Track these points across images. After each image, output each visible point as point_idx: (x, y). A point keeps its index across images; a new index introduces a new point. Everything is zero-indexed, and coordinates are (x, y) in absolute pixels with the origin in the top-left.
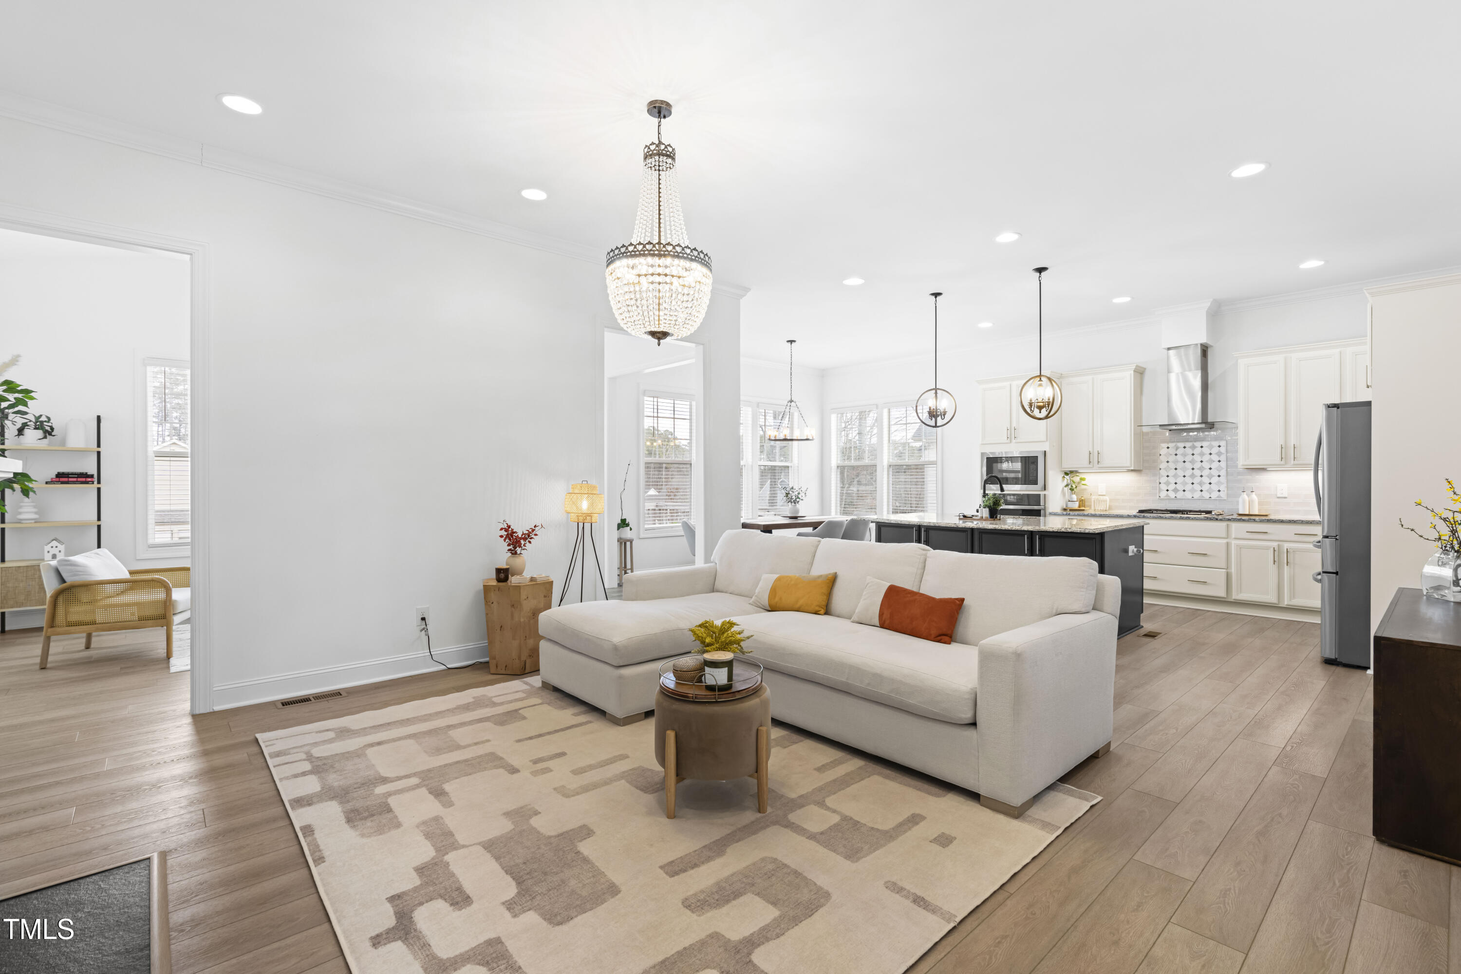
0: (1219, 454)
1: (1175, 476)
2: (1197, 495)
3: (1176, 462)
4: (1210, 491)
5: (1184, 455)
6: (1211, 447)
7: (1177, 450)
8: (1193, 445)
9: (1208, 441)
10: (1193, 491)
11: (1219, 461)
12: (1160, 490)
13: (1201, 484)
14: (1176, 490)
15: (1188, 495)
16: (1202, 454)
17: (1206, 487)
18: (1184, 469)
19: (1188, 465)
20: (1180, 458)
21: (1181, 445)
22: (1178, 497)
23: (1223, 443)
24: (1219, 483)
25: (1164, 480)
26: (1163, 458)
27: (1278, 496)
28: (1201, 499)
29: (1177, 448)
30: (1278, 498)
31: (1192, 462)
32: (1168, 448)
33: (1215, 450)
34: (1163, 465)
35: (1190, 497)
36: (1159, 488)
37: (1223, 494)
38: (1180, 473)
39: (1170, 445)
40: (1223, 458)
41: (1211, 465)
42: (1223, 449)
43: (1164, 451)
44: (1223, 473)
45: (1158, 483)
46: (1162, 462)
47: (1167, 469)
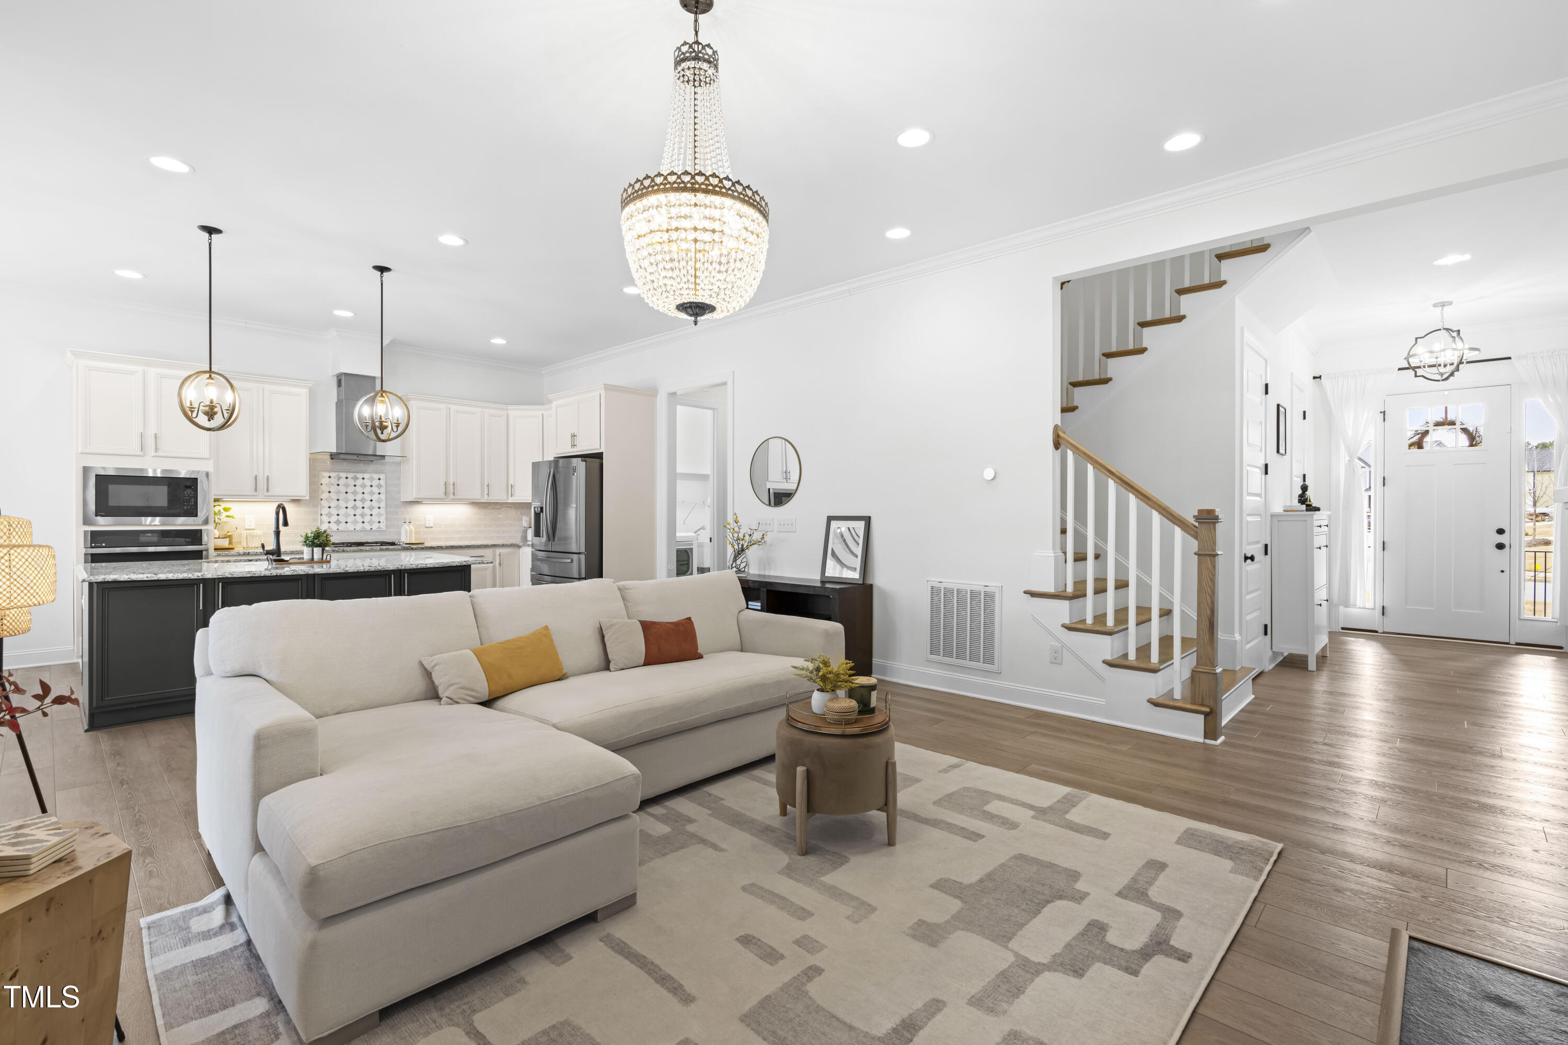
0: (379, 486)
1: (337, 507)
2: (359, 527)
3: (338, 492)
4: (370, 522)
5: (347, 486)
6: (371, 479)
7: (339, 480)
8: (355, 476)
9: (370, 473)
10: (355, 522)
11: (379, 494)
12: (322, 522)
13: (363, 515)
14: (338, 522)
15: (350, 527)
16: (364, 486)
17: (367, 519)
18: (346, 501)
19: (351, 496)
20: (342, 489)
21: (343, 475)
22: (340, 529)
23: (382, 476)
24: (379, 515)
25: (325, 511)
26: (325, 488)
27: (427, 525)
28: (363, 530)
29: (339, 478)
30: (427, 527)
31: (355, 493)
32: (330, 477)
33: (375, 483)
34: (325, 496)
35: (352, 529)
36: (321, 520)
37: (383, 526)
38: (342, 504)
39: (332, 474)
40: (383, 490)
41: (372, 496)
42: (382, 482)
43: (325, 481)
44: (382, 505)
45: (319, 514)
46: (323, 492)
47: (329, 500)
